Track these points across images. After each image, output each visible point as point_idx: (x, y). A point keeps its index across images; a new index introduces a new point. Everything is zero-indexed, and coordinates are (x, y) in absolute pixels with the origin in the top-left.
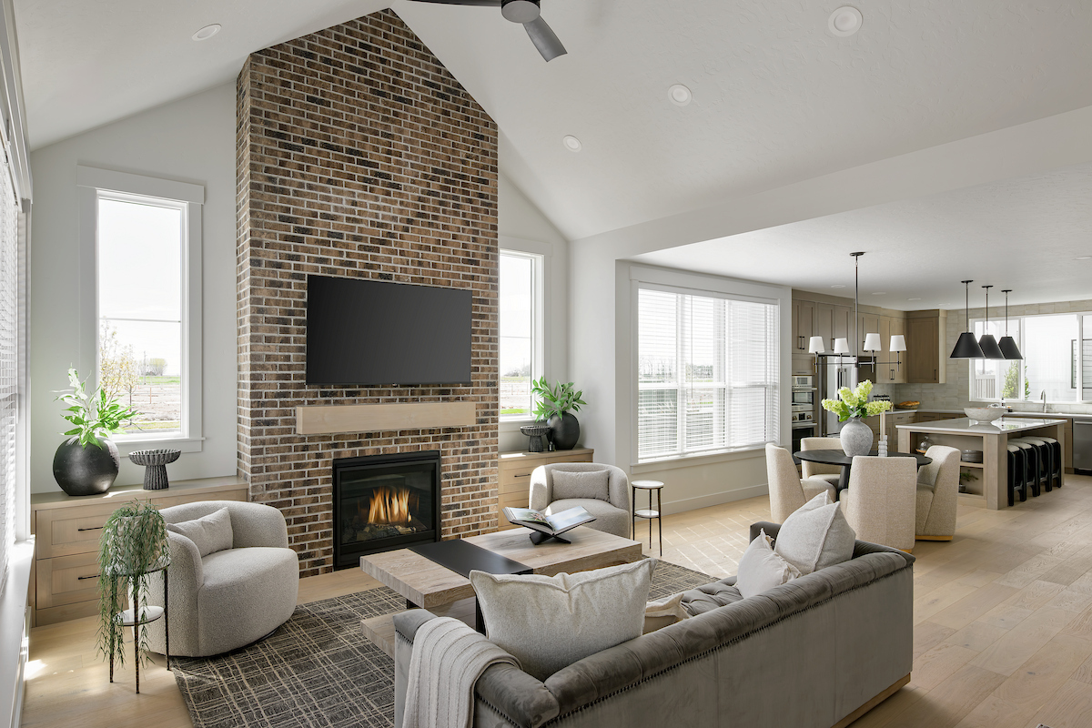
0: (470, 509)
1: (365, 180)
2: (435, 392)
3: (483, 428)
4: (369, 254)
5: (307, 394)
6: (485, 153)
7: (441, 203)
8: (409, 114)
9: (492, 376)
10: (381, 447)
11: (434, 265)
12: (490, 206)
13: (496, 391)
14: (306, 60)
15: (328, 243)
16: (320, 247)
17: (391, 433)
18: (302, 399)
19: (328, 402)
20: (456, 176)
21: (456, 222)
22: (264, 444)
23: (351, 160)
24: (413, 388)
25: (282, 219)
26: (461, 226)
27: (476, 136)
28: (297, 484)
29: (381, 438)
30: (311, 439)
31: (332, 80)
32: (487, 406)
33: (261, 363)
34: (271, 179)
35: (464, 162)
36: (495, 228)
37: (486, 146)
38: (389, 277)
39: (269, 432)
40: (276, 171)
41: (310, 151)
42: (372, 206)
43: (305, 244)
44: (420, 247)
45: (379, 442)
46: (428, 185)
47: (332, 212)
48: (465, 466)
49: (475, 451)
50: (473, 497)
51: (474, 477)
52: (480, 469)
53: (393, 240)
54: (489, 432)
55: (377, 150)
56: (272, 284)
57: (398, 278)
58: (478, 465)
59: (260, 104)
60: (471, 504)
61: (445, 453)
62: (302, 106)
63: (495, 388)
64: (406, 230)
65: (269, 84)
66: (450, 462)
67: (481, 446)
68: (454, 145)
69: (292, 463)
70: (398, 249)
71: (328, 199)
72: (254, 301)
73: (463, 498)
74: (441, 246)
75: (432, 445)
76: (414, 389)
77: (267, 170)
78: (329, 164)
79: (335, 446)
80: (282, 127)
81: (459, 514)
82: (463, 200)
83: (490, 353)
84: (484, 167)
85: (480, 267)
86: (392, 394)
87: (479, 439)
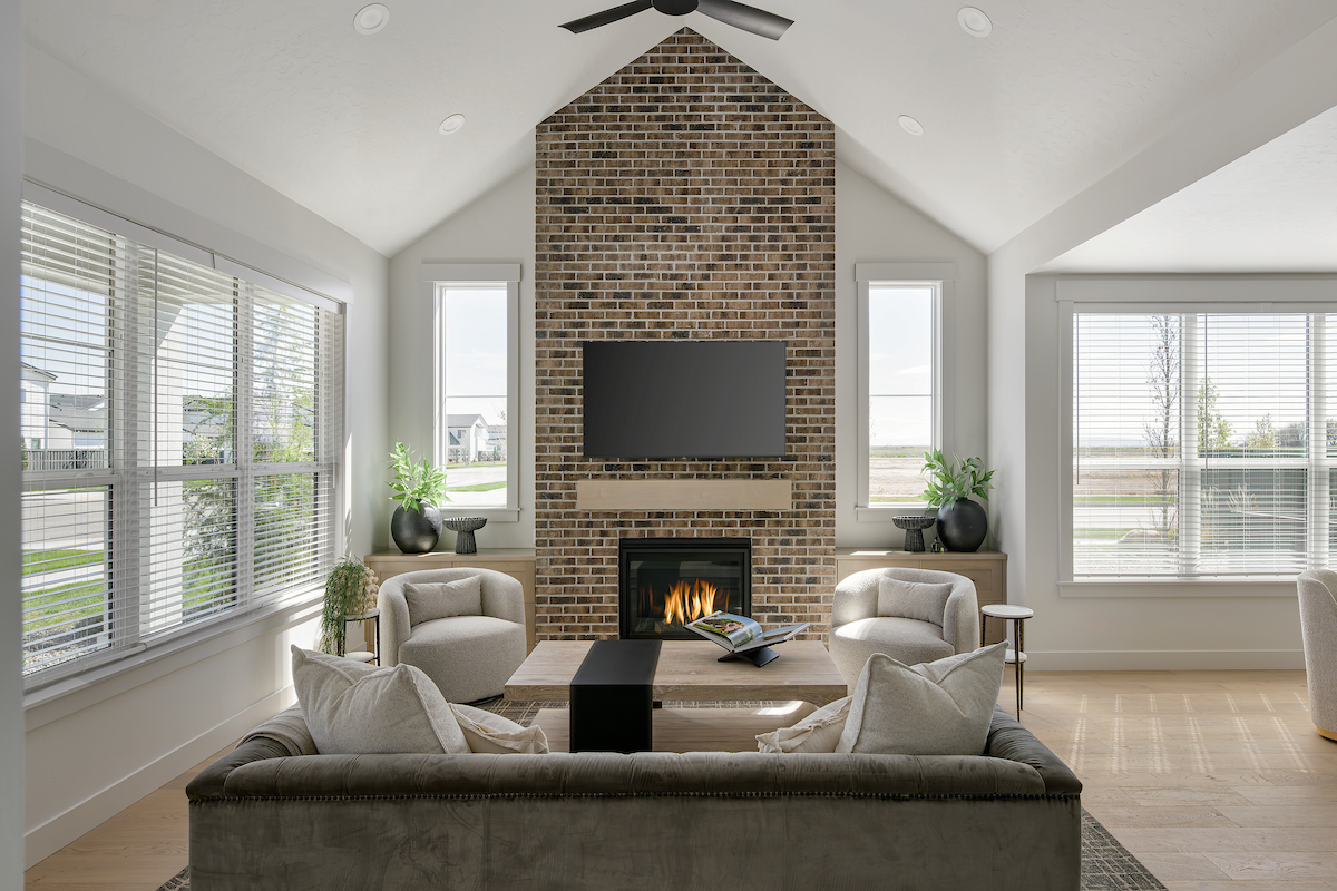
0: (794, 615)
1: (656, 229)
2: (743, 468)
3: (812, 515)
4: (661, 311)
5: (592, 468)
6: (816, 164)
7: (752, 239)
8: (710, 141)
9: (826, 449)
10: (674, 529)
11: (743, 315)
12: (824, 229)
13: (833, 467)
14: (591, 115)
15: (613, 305)
16: (605, 310)
17: (687, 514)
18: (586, 473)
19: (613, 477)
20: (772, 201)
21: (772, 258)
22: (548, 517)
23: (640, 210)
24: (715, 462)
25: (567, 286)
26: (780, 263)
27: (802, 146)
28: (581, 561)
29: (674, 519)
30: (595, 515)
31: (618, 128)
32: (819, 487)
33: (546, 435)
34: (556, 248)
35: (784, 182)
36: (832, 257)
37: (818, 154)
38: (684, 335)
39: (554, 506)
40: (561, 238)
41: (595, 211)
42: (665, 257)
43: (590, 310)
44: (724, 296)
45: (672, 524)
46: (735, 220)
47: (619, 271)
48: (786, 561)
49: (800, 542)
50: (797, 600)
51: (798, 576)
52: (807, 567)
53: (689, 291)
54: (822, 519)
55: (669, 192)
56: (557, 354)
57: (696, 335)
58: (805, 561)
59: (545, 173)
60: (794, 609)
61: (757, 542)
62: (587, 164)
63: (831, 463)
64: (707, 277)
65: (554, 151)
66: (763, 553)
67: (809, 537)
68: (770, 164)
69: (576, 539)
70: (696, 301)
71: (614, 257)
72: (539, 373)
73: (782, 600)
74: (753, 290)
75: (740, 532)
76: (715, 464)
77: (552, 238)
78: (615, 220)
79: (621, 524)
80: (567, 192)
81: (777, 619)
82: (783, 230)
83: (823, 419)
84: (814, 183)
85: (808, 310)
86: (688, 469)
87: (807, 529)
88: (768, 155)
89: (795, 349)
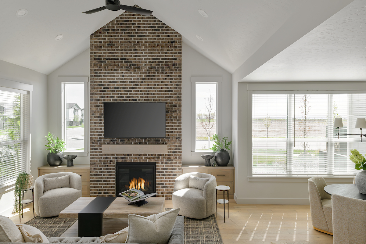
0: (169, 185)
1: (127, 67)
2: (154, 141)
3: (174, 155)
4: (128, 93)
5: (107, 141)
6: (176, 47)
7: (156, 71)
8: (143, 40)
9: (179, 135)
10: (132, 159)
11: (154, 94)
12: (178, 67)
13: (181, 141)
14: (107, 32)
15: (114, 91)
16: (111, 92)
17: (136, 155)
18: (106, 142)
19: (114, 143)
20: (162, 59)
21: (162, 77)
22: (94, 156)
23: (122, 62)
24: (145, 139)
25: (99, 85)
26: (165, 78)
27: (171, 42)
28: (104, 169)
29: (132, 156)
30: (108, 155)
31: (115, 36)
32: (177, 146)
33: (93, 131)
34: (96, 73)
35: (166, 53)
36: (180, 76)
37: (176, 44)
38: (136, 100)
39: (96, 152)
40: (98, 70)
41: (108, 62)
42: (129, 76)
43: (107, 92)
44: (148, 88)
46: (151, 65)
47: (116, 80)
48: (166, 169)
49: (171, 163)
50: (170, 181)
51: (170, 174)
52: (173, 171)
53: (137, 87)
54: (177, 156)
55: (131, 56)
56: (97, 106)
57: (139, 100)
58: (172, 169)
59: (93, 50)
61: (158, 163)
62: (106, 47)
63: (181, 139)
64: (142, 82)
65: (95, 43)
66: (159, 167)
67: (173, 162)
68: (162, 47)
69: (103, 162)
70: (139, 90)
71: (114, 76)
72: (91, 111)
73: (165, 181)
74: (156, 86)
75: (152, 160)
77: (95, 70)
78: (114, 65)
79: (116, 158)
80: (99, 56)
81: (164, 187)
82: (166, 68)
83: (178, 126)
84: (175, 53)
85: (173, 92)
86: (137, 141)
87: (173, 159)
88: (161, 45)
89: (169, 104)
